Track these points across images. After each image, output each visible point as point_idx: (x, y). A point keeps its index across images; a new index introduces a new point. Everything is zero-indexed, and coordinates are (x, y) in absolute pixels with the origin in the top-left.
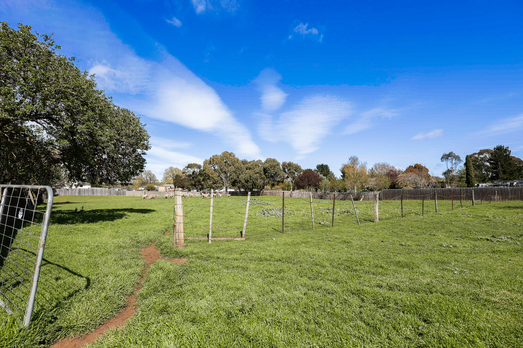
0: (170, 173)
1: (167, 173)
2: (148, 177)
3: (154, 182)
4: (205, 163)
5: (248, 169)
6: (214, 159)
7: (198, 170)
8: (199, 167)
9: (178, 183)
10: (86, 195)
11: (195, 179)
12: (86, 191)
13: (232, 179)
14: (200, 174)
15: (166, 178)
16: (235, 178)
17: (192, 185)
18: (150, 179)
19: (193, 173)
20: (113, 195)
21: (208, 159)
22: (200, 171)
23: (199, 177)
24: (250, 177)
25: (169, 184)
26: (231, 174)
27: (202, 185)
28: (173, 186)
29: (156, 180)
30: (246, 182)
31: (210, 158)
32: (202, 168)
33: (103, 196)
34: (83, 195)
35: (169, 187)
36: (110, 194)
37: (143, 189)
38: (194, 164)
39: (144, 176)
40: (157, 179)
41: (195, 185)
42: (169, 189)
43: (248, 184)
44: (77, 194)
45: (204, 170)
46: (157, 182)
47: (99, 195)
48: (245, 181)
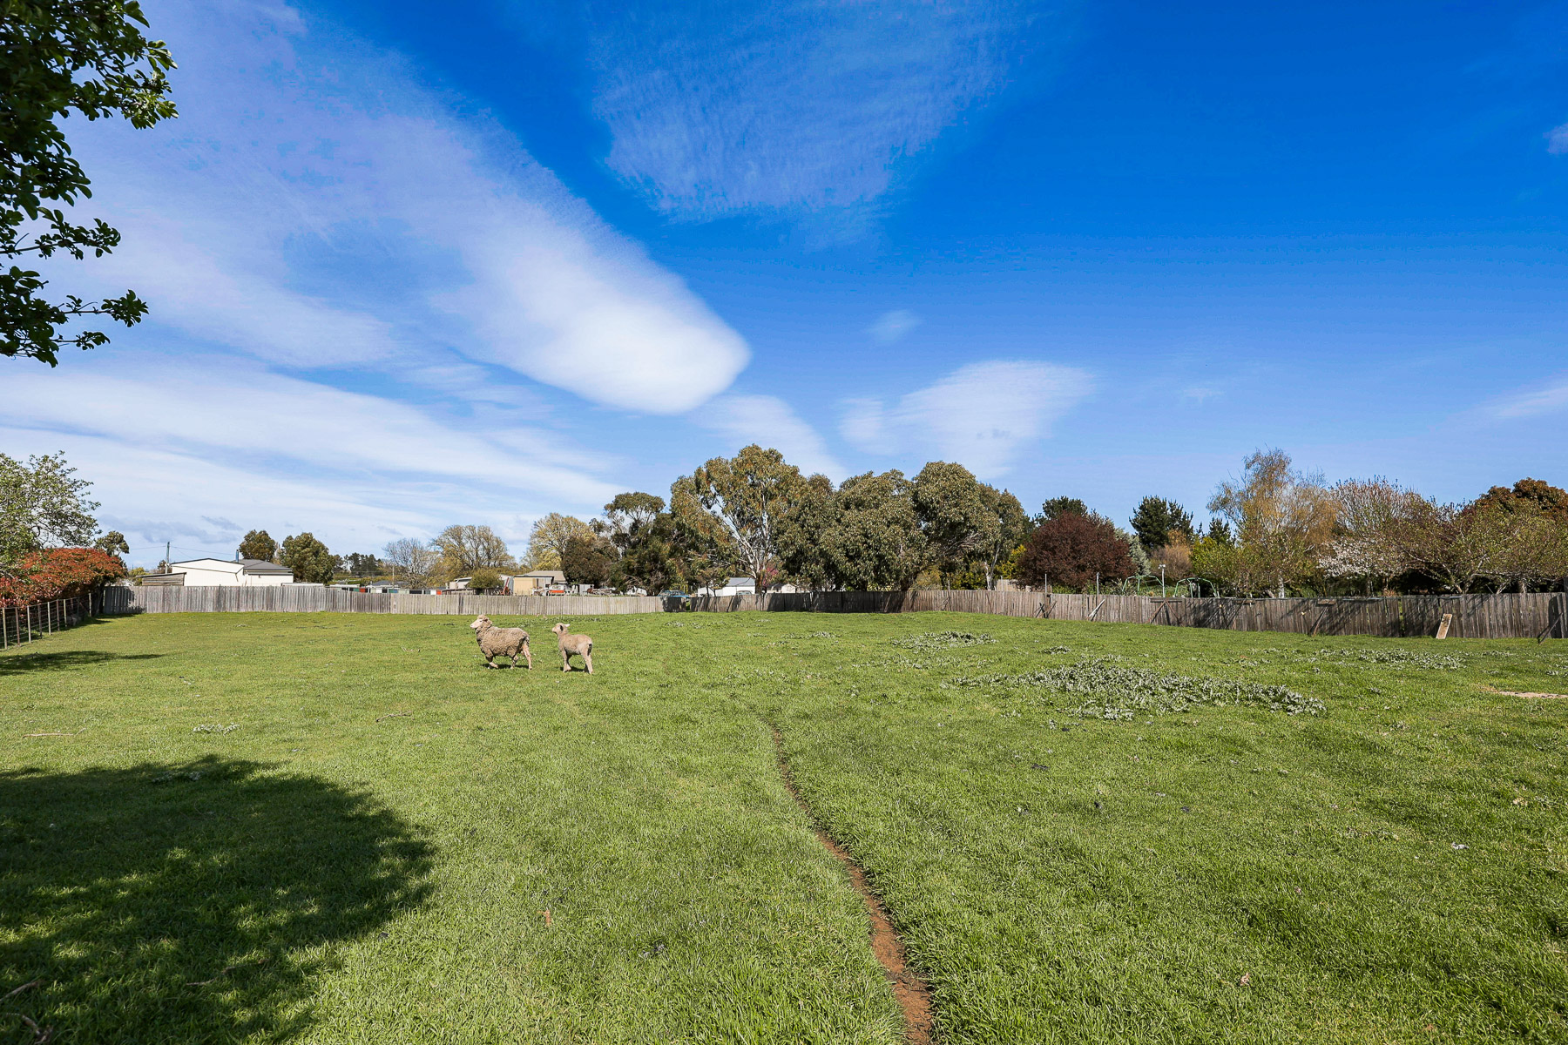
0: (550, 535)
1: (541, 535)
2: (481, 547)
3: (500, 564)
4: (680, 487)
5: (853, 507)
6: (712, 474)
7: (653, 517)
8: (655, 505)
9: (576, 566)
10: (242, 610)
11: (639, 549)
12: (243, 597)
13: (786, 545)
14: (660, 531)
15: (537, 552)
16: (799, 542)
17: (629, 571)
18: (488, 554)
19: (635, 526)
20: (345, 608)
21: (690, 473)
22: (657, 521)
23: (656, 542)
24: (866, 535)
25: (549, 568)
26: (782, 527)
27: (666, 572)
28: (559, 576)
29: (506, 558)
30: (851, 559)
31: (699, 472)
32: (666, 510)
33: (306, 614)
34: (234, 610)
35: (548, 581)
36: (334, 607)
37: (462, 585)
38: (636, 494)
39: (468, 546)
40: (510, 553)
41: (640, 573)
42: (547, 586)
43: (856, 565)
44: (210, 609)
45: (674, 515)
46: (509, 562)
47: (292, 609)
48: (847, 555)
